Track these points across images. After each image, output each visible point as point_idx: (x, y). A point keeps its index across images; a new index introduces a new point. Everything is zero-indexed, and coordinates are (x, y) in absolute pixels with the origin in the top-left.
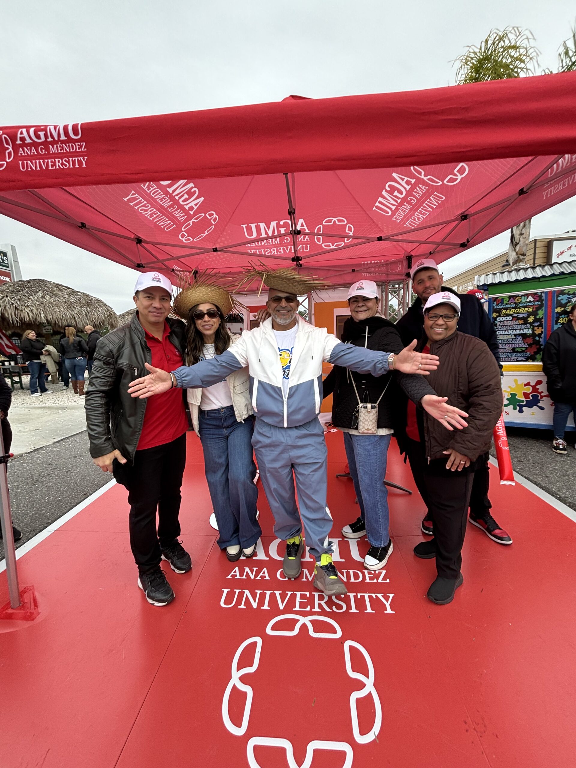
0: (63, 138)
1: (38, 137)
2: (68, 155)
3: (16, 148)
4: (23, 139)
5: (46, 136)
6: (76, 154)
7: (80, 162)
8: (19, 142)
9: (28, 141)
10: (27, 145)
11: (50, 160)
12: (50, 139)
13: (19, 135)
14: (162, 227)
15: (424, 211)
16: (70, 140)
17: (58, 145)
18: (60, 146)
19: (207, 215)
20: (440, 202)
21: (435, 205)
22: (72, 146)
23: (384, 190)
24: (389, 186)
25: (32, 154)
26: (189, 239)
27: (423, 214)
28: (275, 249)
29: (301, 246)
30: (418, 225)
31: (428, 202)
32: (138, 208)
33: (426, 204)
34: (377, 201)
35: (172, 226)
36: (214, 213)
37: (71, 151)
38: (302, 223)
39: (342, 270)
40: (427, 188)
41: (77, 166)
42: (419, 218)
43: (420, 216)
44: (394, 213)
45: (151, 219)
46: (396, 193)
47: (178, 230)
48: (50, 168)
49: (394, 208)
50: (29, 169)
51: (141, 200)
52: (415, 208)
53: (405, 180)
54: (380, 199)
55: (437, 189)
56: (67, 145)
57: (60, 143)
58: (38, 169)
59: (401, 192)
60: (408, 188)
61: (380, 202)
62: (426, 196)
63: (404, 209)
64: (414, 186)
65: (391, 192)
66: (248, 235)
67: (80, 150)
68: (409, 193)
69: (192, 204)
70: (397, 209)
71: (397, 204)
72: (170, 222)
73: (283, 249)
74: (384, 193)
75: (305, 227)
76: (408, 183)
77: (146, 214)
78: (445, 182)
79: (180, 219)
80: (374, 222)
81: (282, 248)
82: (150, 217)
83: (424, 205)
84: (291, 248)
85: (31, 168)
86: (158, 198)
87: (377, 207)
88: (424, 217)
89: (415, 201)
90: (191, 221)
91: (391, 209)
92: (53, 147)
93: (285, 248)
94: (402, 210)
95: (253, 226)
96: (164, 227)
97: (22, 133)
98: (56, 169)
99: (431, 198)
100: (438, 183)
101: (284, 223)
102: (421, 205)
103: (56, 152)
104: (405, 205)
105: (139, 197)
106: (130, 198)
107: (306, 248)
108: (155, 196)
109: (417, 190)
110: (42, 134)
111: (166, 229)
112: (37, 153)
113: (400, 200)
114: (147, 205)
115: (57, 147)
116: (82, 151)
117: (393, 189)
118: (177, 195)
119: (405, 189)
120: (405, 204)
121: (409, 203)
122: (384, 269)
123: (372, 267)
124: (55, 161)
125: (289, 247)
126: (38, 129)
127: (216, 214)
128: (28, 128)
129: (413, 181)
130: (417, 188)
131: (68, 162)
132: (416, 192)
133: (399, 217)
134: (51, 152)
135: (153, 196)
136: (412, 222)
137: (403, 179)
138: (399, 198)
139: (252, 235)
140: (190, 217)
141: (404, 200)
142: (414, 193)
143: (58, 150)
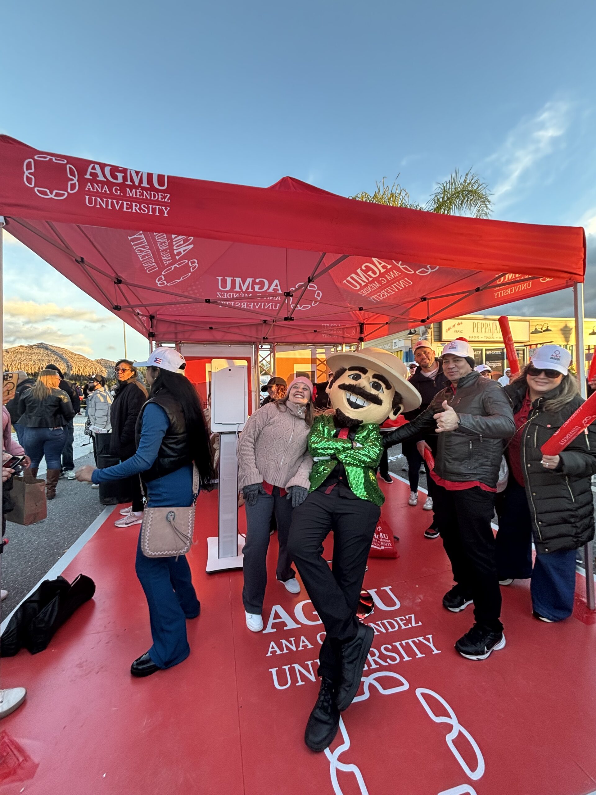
0: (145, 184)
1: (116, 178)
2: (148, 202)
3: (82, 181)
4: (95, 175)
5: (125, 178)
6: (157, 203)
7: (161, 211)
8: (88, 176)
9: (101, 178)
10: (99, 182)
11: (125, 203)
12: (129, 183)
13: (90, 170)
14: (146, 268)
15: (390, 290)
16: (152, 188)
17: (138, 191)
18: (140, 192)
19: (190, 263)
20: (407, 286)
21: (401, 287)
22: (154, 195)
23: (360, 269)
24: (365, 267)
25: (103, 191)
26: (164, 283)
27: (389, 293)
28: (246, 303)
29: (271, 304)
30: (381, 301)
31: (397, 284)
32: (136, 248)
33: (395, 286)
34: (350, 276)
35: (156, 268)
36: (196, 261)
37: (152, 198)
38: (277, 284)
39: (306, 329)
40: (400, 274)
41: (157, 214)
42: (383, 295)
43: (386, 293)
44: (362, 288)
45: (141, 260)
46: (370, 273)
47: (159, 273)
48: (125, 210)
49: (363, 284)
50: (98, 206)
51: (144, 241)
52: (382, 287)
53: (382, 265)
54: (353, 275)
55: (407, 275)
56: (149, 192)
57: (140, 189)
58: (110, 207)
59: (374, 273)
60: (383, 271)
61: (352, 278)
62: (396, 280)
63: (373, 287)
64: (388, 271)
65: (366, 272)
66: (222, 287)
67: (163, 200)
68: (381, 275)
69: (181, 250)
70: (366, 286)
71: (367, 281)
72: (155, 264)
73: (254, 305)
74: (359, 271)
75: (279, 288)
76: (384, 267)
77: (140, 255)
78: (417, 272)
79: (165, 263)
80: (340, 292)
81: (252, 303)
82: (141, 258)
83: (393, 286)
84: (261, 305)
85: (100, 204)
86: (159, 242)
87: (348, 281)
88: (389, 295)
89: (385, 281)
90: (173, 266)
91: (360, 284)
92: (131, 191)
93: (255, 303)
94: (371, 287)
95: (229, 280)
96: (147, 269)
97: (94, 168)
98: (131, 212)
99: (400, 282)
100: (411, 272)
101: (260, 281)
102: (390, 285)
103: (134, 196)
104: (375, 284)
105: (144, 238)
106: (135, 238)
107: (276, 307)
108: (158, 239)
109: (390, 274)
110: (120, 176)
111: (149, 271)
112: (109, 191)
113: (372, 279)
114: (146, 246)
115: (136, 192)
116: (164, 202)
117: (368, 269)
118: (175, 241)
119: (380, 271)
120: (376, 282)
121: (380, 282)
122: (340, 332)
123: (331, 330)
124: (132, 205)
125: (260, 303)
126: (114, 170)
127: (197, 263)
128: (103, 166)
129: (389, 267)
130: (391, 272)
131: (148, 208)
132: (388, 275)
133: (364, 293)
134: (128, 195)
135: (157, 239)
136: (376, 297)
137: (380, 264)
138: (370, 277)
139: (226, 287)
140: (174, 261)
141: (375, 279)
142: (386, 276)
143: (136, 195)
